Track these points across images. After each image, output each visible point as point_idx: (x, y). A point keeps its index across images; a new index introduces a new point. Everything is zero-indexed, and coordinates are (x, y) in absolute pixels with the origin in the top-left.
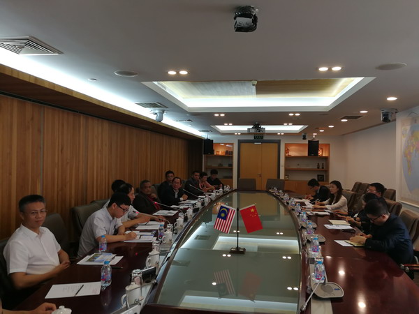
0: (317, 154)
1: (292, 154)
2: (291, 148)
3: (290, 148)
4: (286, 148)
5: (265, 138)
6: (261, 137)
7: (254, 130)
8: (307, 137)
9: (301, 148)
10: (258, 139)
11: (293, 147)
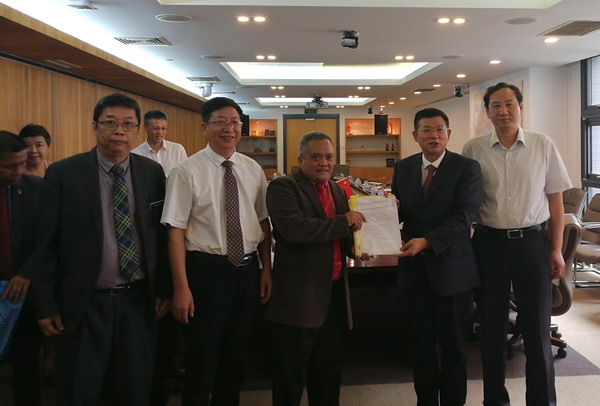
0: (385, 132)
1: (355, 132)
2: (354, 125)
3: (351, 125)
4: (346, 124)
5: (320, 112)
6: (315, 110)
7: (313, 106)
8: (373, 110)
9: (365, 125)
10: (309, 112)
11: (355, 124)
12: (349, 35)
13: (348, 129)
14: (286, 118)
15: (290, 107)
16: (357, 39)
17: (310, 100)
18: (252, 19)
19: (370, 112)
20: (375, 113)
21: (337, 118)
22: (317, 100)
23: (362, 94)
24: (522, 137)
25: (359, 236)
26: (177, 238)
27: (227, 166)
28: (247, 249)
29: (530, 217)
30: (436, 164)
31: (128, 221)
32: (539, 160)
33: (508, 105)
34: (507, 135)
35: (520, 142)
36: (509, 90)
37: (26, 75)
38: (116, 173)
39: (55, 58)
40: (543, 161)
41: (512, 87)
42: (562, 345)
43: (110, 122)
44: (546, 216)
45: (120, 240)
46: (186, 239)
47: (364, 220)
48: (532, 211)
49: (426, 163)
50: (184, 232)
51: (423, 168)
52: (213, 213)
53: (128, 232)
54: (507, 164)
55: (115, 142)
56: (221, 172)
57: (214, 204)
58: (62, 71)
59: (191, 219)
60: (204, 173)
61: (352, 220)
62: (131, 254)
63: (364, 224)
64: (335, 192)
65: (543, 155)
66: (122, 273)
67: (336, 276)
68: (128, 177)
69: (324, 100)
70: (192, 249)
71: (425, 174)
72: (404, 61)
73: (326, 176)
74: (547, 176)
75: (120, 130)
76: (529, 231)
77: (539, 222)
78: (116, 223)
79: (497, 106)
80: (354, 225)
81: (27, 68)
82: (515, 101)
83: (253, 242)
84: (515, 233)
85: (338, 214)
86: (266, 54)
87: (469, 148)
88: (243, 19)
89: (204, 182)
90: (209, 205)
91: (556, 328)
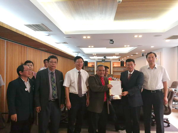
0: (123, 66)
1: (115, 66)
5: (106, 60)
6: (105, 60)
7: (104, 59)
8: (120, 60)
9: (118, 64)
10: (103, 60)
11: (115, 63)
12: (111, 40)
13: (113, 65)
14: (97, 62)
15: (98, 59)
16: (113, 41)
17: (103, 57)
18: (87, 37)
19: (119, 60)
20: (121, 60)
21: (110, 62)
22: (105, 57)
23: (117, 56)
24: (156, 66)
25: (111, 91)
26: (67, 89)
27: (79, 72)
28: (83, 93)
29: (158, 87)
30: (132, 73)
31: (55, 85)
32: (161, 72)
33: (153, 58)
34: (152, 66)
35: (155, 68)
36: (153, 54)
37: (35, 52)
38: (52, 73)
39: (41, 47)
40: (161, 73)
41: (154, 53)
42: (169, 123)
43: (52, 62)
44: (162, 87)
45: (53, 89)
46: (69, 90)
47: (112, 86)
48: (158, 85)
49: (129, 73)
50: (69, 88)
51: (128, 74)
52: (75, 84)
53: (55, 87)
54: (152, 73)
55: (53, 66)
56: (78, 74)
57: (76, 82)
58: (43, 50)
59: (70, 85)
60: (74, 74)
61: (109, 86)
62: (55, 92)
63: (112, 87)
64: (105, 80)
65: (162, 71)
66: (53, 97)
67: (105, 101)
68: (55, 74)
69: (106, 57)
70: (70, 92)
71: (129, 76)
72: (127, 47)
73: (103, 75)
74: (163, 77)
75: (54, 64)
76: (157, 91)
77: (160, 89)
78: (52, 85)
79: (150, 58)
80: (109, 88)
81: (35, 50)
82: (155, 57)
83: (85, 92)
84: (153, 91)
85: (106, 85)
86: (91, 46)
87: (141, 69)
88: (85, 37)
89: (73, 76)
90: (74, 82)
91: (168, 119)
